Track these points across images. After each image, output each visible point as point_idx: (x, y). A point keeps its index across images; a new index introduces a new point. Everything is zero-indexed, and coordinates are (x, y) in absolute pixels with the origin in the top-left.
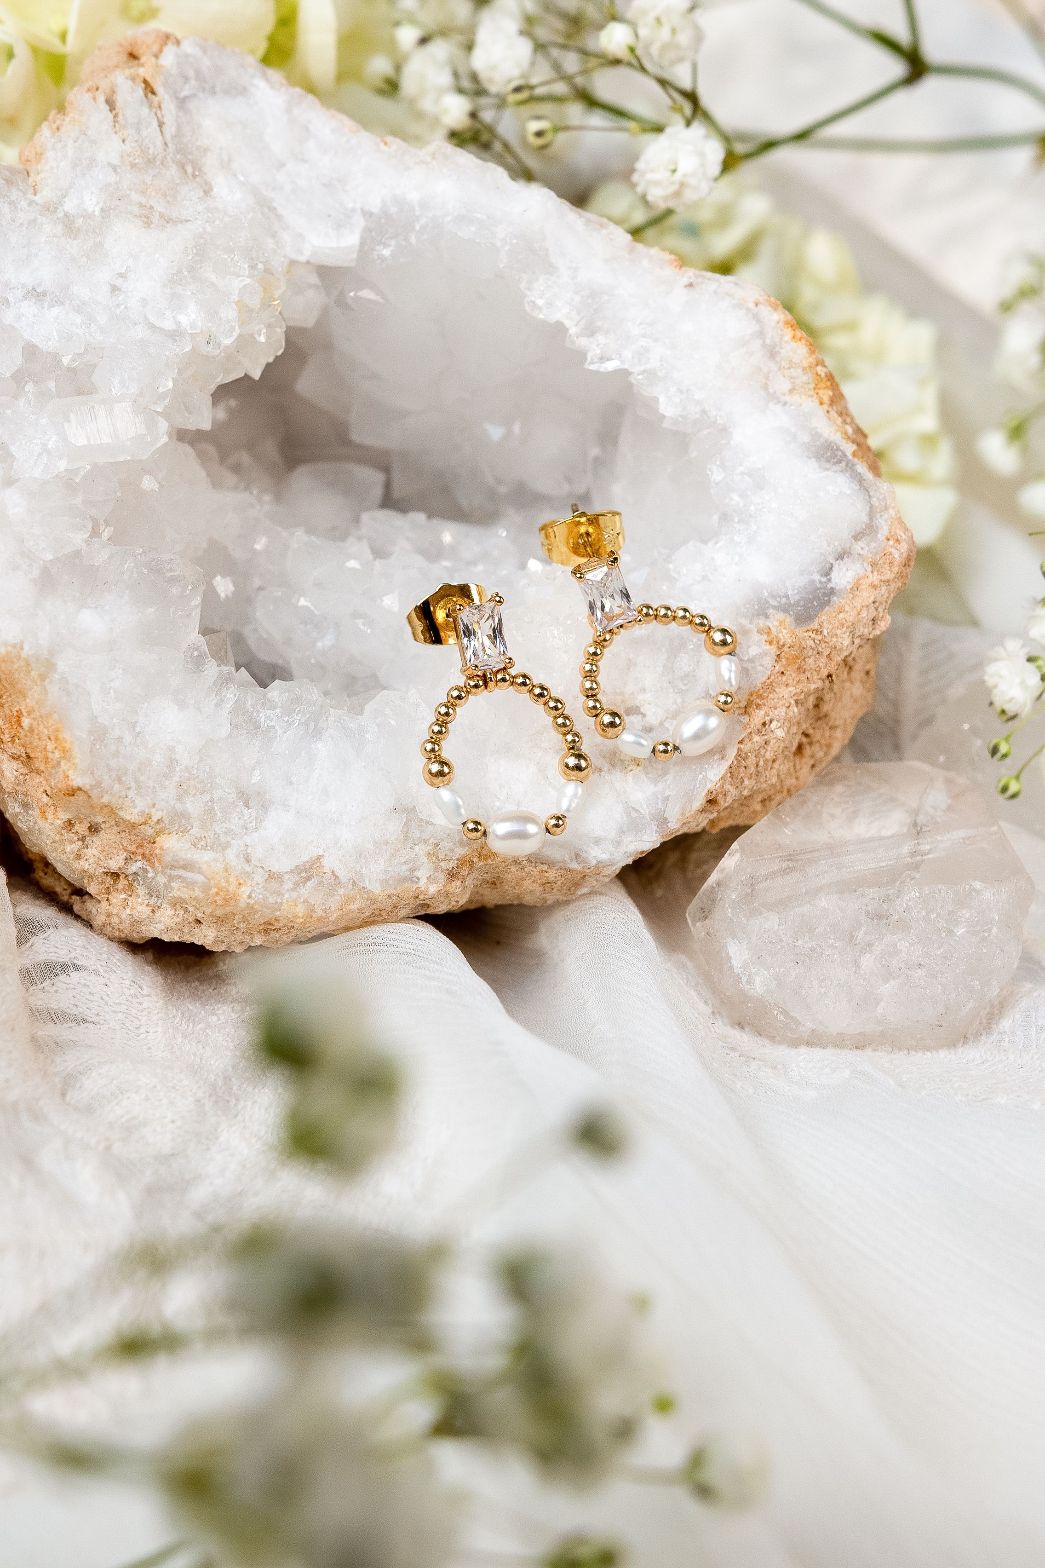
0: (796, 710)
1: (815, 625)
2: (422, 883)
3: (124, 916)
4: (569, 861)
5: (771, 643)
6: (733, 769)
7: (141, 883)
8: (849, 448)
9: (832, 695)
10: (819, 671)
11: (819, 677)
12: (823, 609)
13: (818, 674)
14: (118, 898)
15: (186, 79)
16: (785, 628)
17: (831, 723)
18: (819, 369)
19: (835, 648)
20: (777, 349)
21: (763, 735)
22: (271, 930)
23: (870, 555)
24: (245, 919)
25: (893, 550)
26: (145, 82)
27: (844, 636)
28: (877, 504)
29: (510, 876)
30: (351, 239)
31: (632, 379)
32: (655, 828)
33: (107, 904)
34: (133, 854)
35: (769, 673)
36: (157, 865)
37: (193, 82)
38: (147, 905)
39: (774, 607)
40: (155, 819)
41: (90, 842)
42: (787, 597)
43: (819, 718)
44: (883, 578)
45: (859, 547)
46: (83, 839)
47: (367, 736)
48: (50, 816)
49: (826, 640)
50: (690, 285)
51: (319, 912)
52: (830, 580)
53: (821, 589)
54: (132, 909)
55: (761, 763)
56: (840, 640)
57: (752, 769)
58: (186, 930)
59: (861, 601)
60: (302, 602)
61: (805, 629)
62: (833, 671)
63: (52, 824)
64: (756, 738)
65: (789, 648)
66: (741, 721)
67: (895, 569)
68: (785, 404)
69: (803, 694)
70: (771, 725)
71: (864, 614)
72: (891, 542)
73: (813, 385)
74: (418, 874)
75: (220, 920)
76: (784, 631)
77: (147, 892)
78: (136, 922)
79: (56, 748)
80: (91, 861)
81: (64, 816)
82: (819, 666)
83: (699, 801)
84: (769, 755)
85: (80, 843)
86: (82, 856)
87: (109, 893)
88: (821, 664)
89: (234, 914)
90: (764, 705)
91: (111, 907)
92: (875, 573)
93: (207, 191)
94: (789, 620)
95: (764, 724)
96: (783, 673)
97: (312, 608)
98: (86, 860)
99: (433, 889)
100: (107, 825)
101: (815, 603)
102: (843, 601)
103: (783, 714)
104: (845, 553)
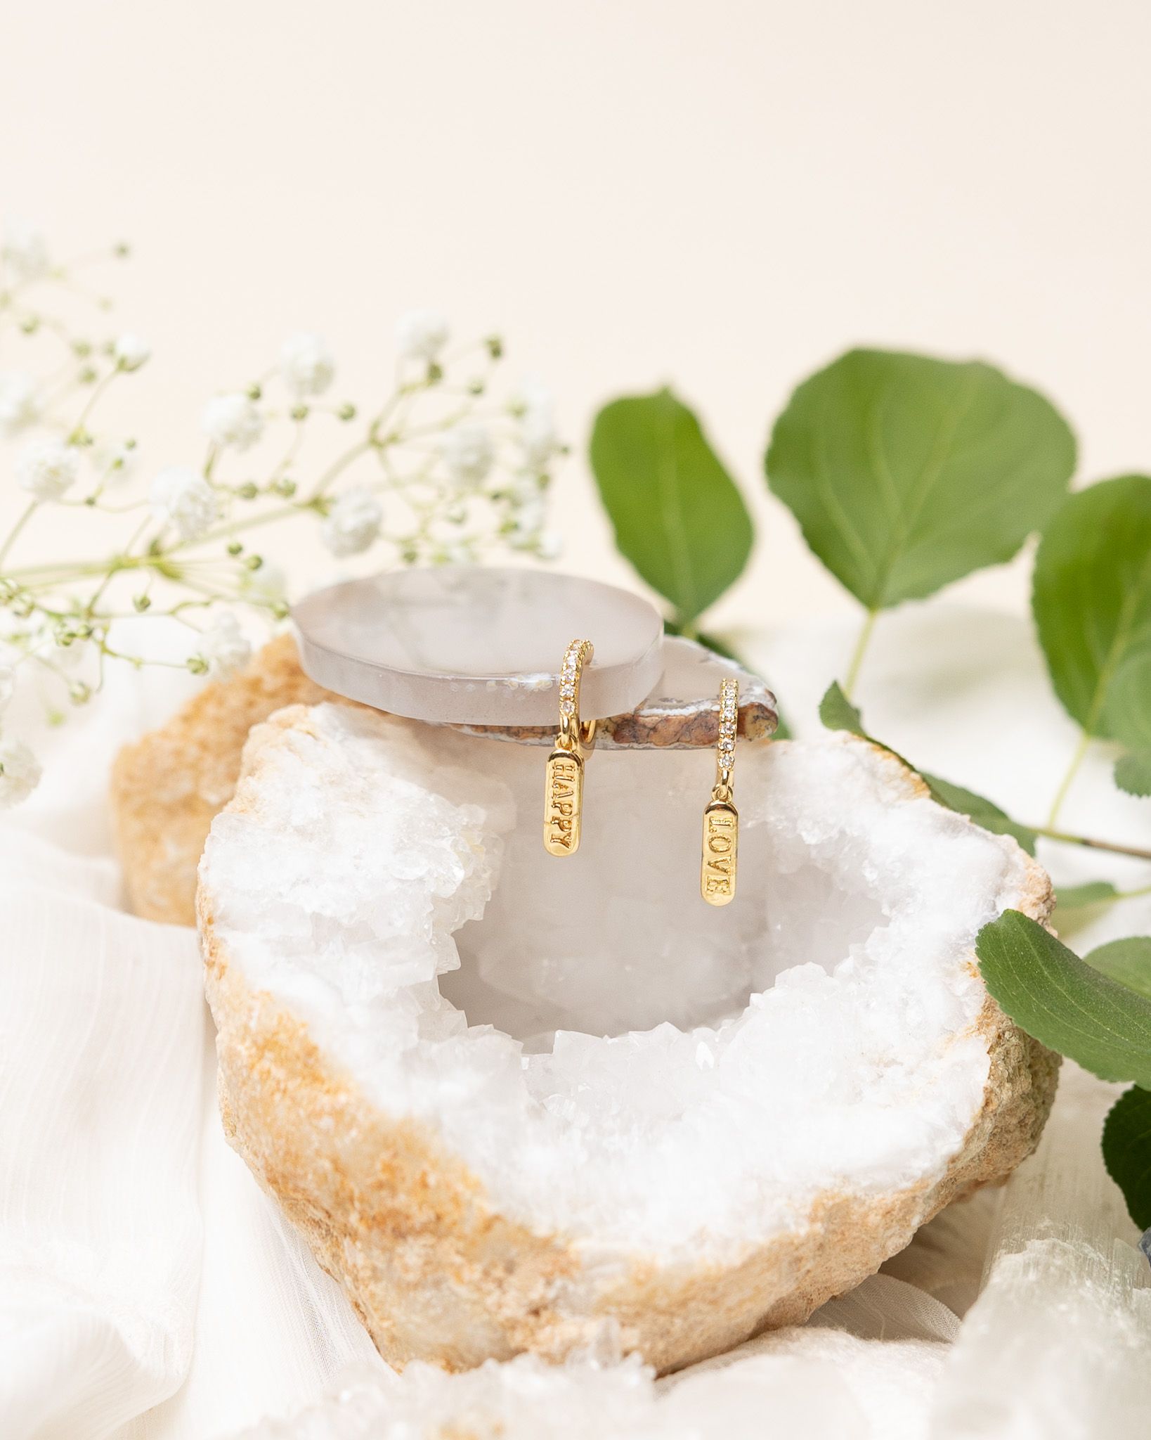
2: (792, 1228)
4: (899, 1182)
5: (975, 975)
6: (994, 1073)
7: (563, 1304)
14: (543, 1334)
18: (913, 775)
20: (876, 770)
21: (1003, 1045)
23: (1020, 884)
24: (665, 1294)
28: (1007, 848)
29: (855, 1217)
33: (534, 1346)
34: (551, 1274)
35: (984, 998)
36: (575, 1274)
39: (966, 945)
40: (561, 1230)
41: (508, 1285)
42: (972, 935)
45: (1009, 881)
46: (501, 1285)
48: (466, 1274)
51: (725, 1263)
57: (1007, 1076)
63: (469, 1283)
64: (1000, 1049)
66: (981, 1040)
67: (1044, 886)
68: (900, 807)
70: (1006, 1036)
72: (1030, 870)
74: (786, 1221)
75: (644, 1307)
77: (570, 1311)
79: (466, 1187)
80: (512, 1305)
81: (479, 1267)
83: (981, 1099)
84: (1014, 1062)
85: (499, 1290)
86: (503, 1302)
87: (534, 1334)
89: (653, 1293)
90: (992, 1023)
95: (999, 1037)
98: (507, 1306)
99: (802, 1232)
100: (522, 1256)
103: (1010, 1024)
104: (999, 889)
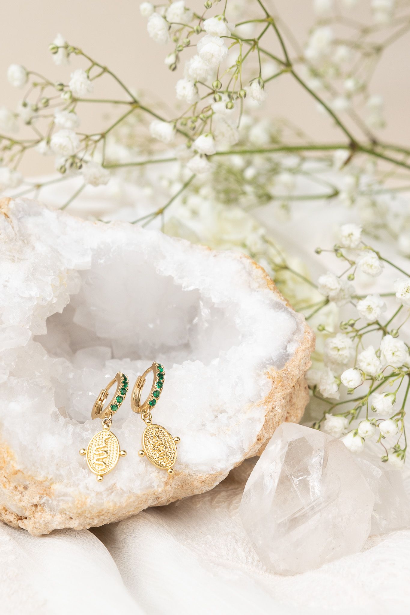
0: (284, 401)
1: (285, 368)
2: (156, 488)
3: (41, 522)
4: (210, 471)
5: (269, 378)
6: (265, 426)
7: (47, 506)
8: (284, 303)
9: (295, 396)
10: (289, 385)
11: (290, 387)
12: (287, 361)
13: (289, 386)
14: (38, 515)
15: (19, 212)
16: (274, 371)
17: (296, 407)
18: (268, 277)
19: (294, 375)
20: (251, 272)
21: (273, 412)
22: (100, 515)
23: (300, 340)
24: (90, 512)
25: (308, 336)
26: (5, 214)
27: (296, 370)
28: (299, 321)
29: (188, 481)
30: (88, 259)
31: (200, 292)
32: (240, 453)
33: (33, 518)
34: (42, 494)
35: (271, 389)
36: (52, 497)
37: (22, 212)
38: (50, 515)
39: (268, 364)
40: (49, 478)
41: (24, 494)
42: (273, 360)
43: (292, 406)
44: (306, 347)
45: (295, 337)
46: (21, 493)
47: (126, 435)
48: (7, 486)
49: (290, 373)
50: (215, 256)
51: (118, 504)
52: (287, 351)
53: (284, 355)
54: (44, 518)
55: (275, 423)
56: (295, 372)
57: (272, 426)
58: (67, 522)
59: (300, 357)
60: (90, 394)
61: (281, 370)
62: (294, 385)
63: (8, 489)
64: (271, 414)
65: (277, 378)
66: (264, 408)
67: (310, 343)
68: (258, 292)
69: (285, 395)
70: (276, 408)
71: (302, 361)
72: (306, 334)
73: (266, 284)
74: (153, 484)
75: (80, 515)
76: (274, 372)
77: (49, 509)
78: (46, 524)
79: (8, 456)
80: (26, 501)
81: (13, 485)
82: (289, 383)
83: (255, 440)
84: (277, 420)
85: (21, 495)
86: (22, 500)
87: (34, 514)
88: (290, 383)
89: (85, 511)
90: (272, 401)
91: (35, 519)
92: (303, 346)
93: (34, 248)
94: (275, 368)
95: (273, 408)
96: (276, 388)
97: (95, 395)
98: (24, 501)
99: (160, 490)
100: (31, 485)
101: (283, 360)
102: (293, 358)
103: (279, 403)
104: (290, 340)
